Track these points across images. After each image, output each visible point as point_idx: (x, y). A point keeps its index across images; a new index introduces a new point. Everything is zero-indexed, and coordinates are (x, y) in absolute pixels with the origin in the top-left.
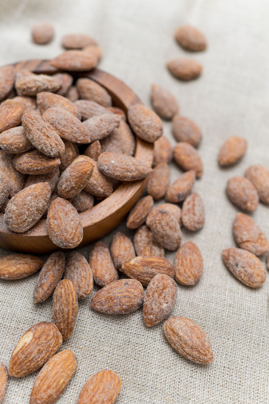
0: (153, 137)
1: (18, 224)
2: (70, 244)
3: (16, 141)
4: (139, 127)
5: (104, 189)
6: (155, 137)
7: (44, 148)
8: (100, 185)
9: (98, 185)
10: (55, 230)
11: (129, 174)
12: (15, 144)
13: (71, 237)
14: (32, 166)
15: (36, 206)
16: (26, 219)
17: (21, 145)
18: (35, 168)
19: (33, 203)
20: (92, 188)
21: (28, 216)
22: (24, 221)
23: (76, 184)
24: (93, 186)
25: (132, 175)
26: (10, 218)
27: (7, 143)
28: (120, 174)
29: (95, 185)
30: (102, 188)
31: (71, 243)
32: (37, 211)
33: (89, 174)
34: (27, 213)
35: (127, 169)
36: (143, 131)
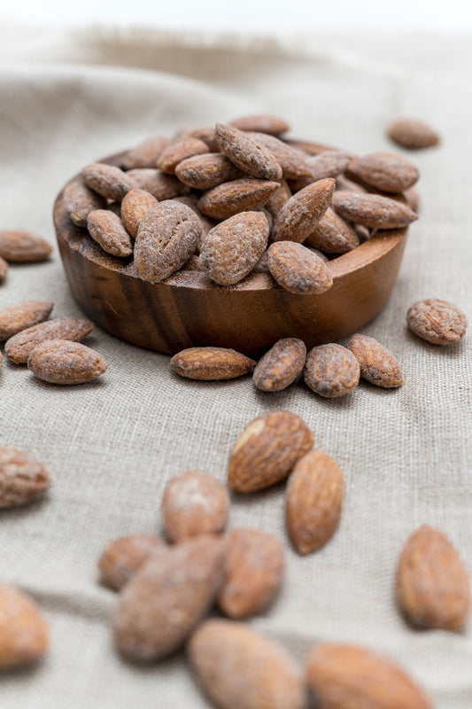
0: (407, 179)
1: (224, 265)
2: (317, 284)
3: (207, 163)
4: (380, 171)
5: (347, 239)
6: (410, 181)
7: (256, 158)
8: (340, 229)
9: (336, 229)
10: (289, 265)
11: (385, 210)
12: (206, 167)
13: (317, 272)
14: (235, 191)
15: (252, 238)
16: (237, 258)
17: (215, 169)
18: (242, 194)
19: (247, 233)
20: (328, 235)
21: (240, 252)
22: (234, 261)
23: (309, 208)
24: (328, 233)
25: (391, 214)
26: (211, 255)
27: (194, 167)
28: (371, 210)
29: (332, 230)
30: (343, 235)
31: (318, 282)
32: (252, 247)
33: (328, 191)
34: (238, 246)
35: (381, 204)
36: (388, 174)
